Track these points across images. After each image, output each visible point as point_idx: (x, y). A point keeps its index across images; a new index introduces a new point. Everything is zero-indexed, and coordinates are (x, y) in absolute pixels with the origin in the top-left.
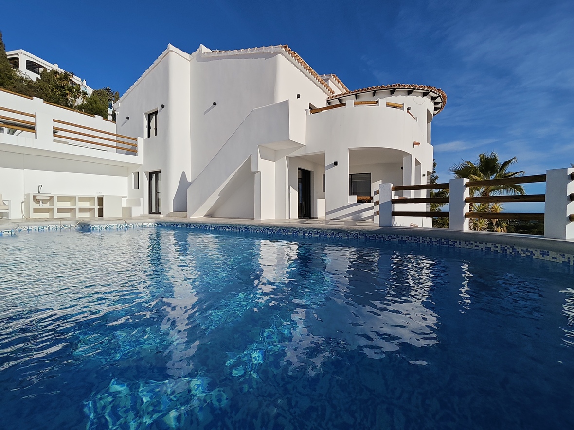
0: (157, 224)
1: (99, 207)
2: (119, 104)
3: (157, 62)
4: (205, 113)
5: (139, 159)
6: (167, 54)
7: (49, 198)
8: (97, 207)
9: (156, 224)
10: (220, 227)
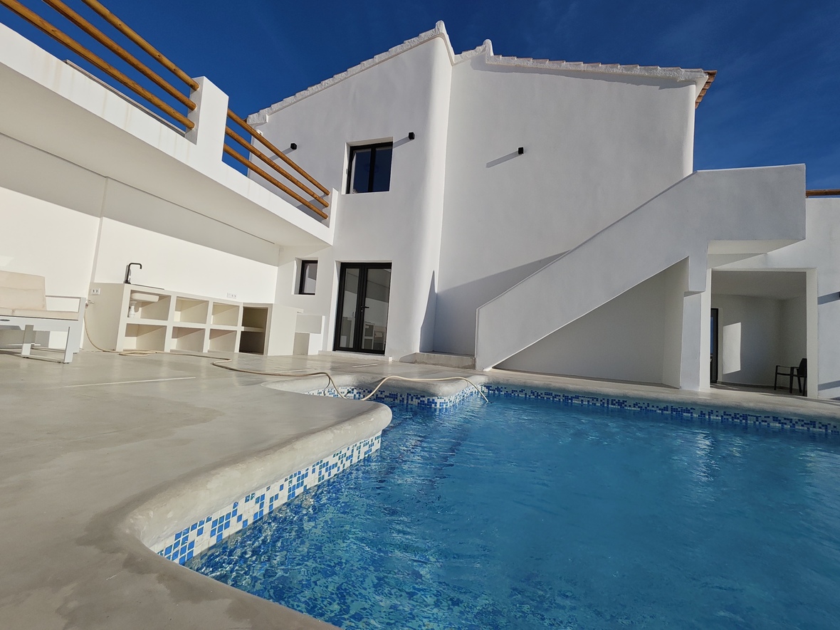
0: (488, 387)
1: (243, 329)
2: (267, 117)
3: (399, 51)
4: (490, 165)
5: (327, 233)
6: (429, 39)
7: (156, 299)
8: (240, 328)
9: (486, 391)
10: (745, 417)
